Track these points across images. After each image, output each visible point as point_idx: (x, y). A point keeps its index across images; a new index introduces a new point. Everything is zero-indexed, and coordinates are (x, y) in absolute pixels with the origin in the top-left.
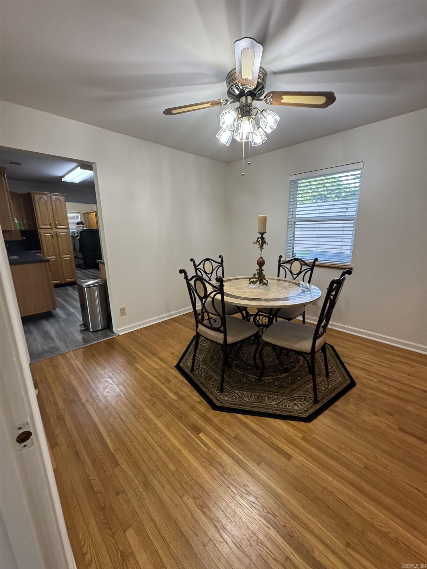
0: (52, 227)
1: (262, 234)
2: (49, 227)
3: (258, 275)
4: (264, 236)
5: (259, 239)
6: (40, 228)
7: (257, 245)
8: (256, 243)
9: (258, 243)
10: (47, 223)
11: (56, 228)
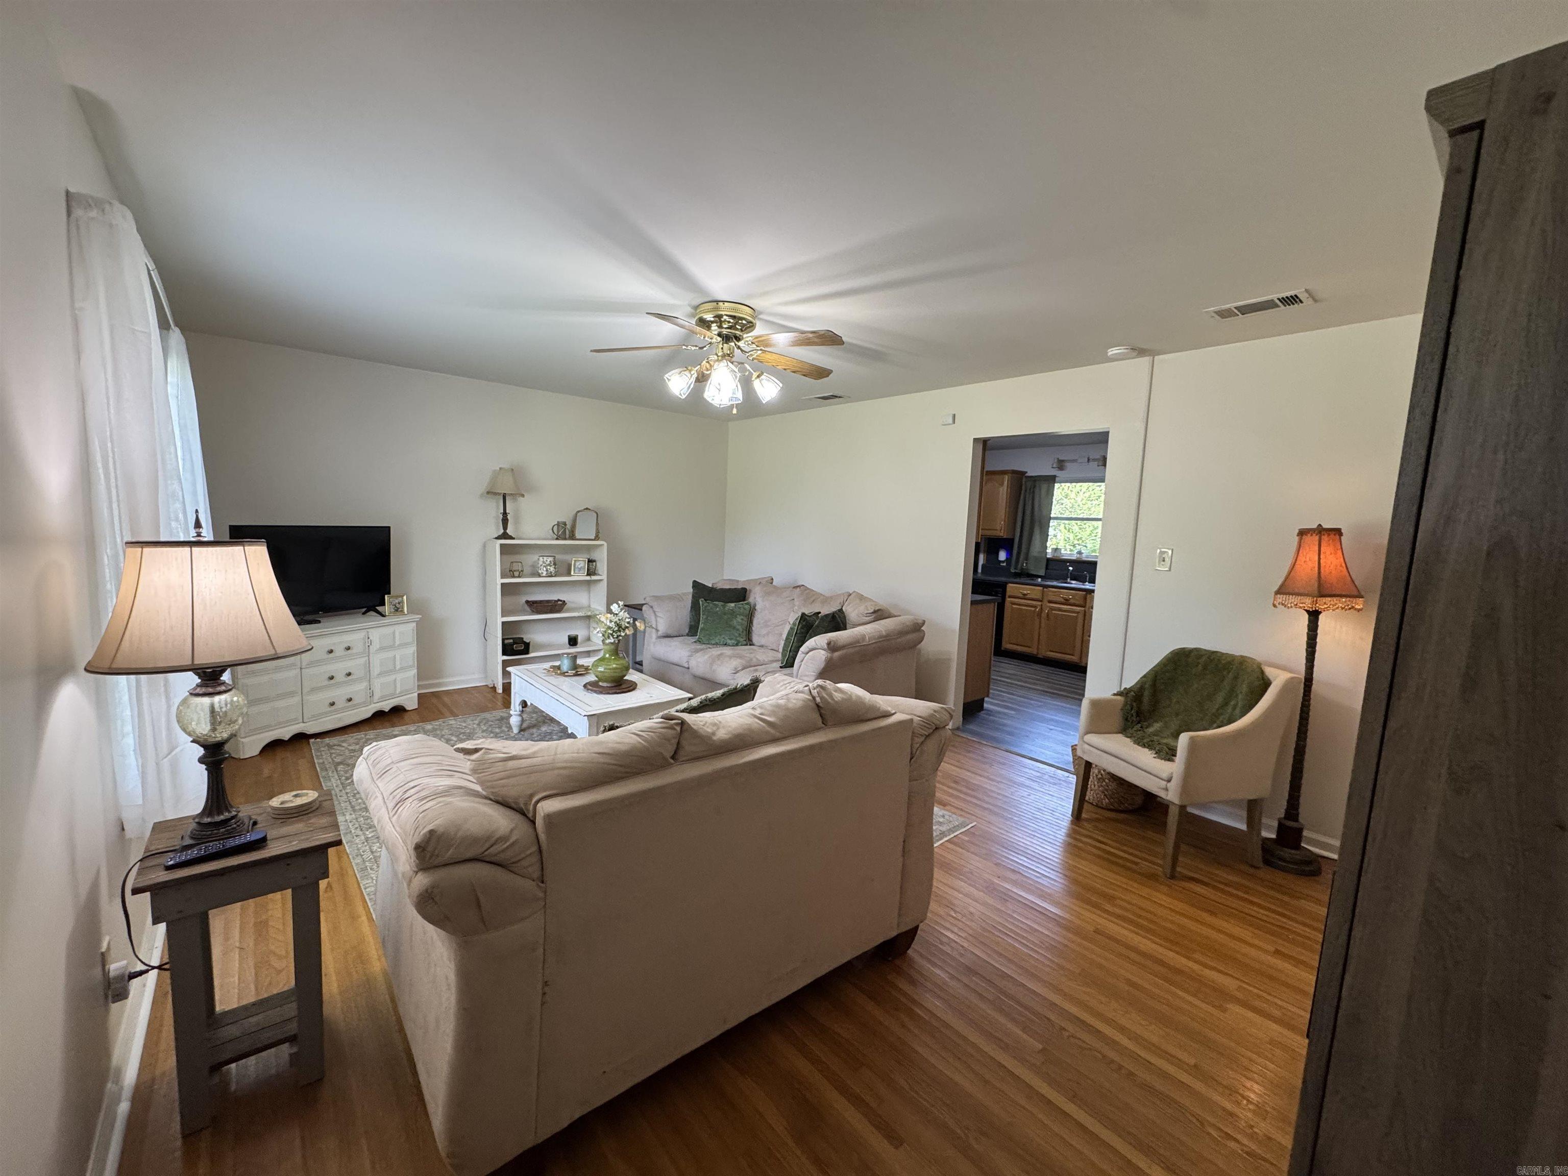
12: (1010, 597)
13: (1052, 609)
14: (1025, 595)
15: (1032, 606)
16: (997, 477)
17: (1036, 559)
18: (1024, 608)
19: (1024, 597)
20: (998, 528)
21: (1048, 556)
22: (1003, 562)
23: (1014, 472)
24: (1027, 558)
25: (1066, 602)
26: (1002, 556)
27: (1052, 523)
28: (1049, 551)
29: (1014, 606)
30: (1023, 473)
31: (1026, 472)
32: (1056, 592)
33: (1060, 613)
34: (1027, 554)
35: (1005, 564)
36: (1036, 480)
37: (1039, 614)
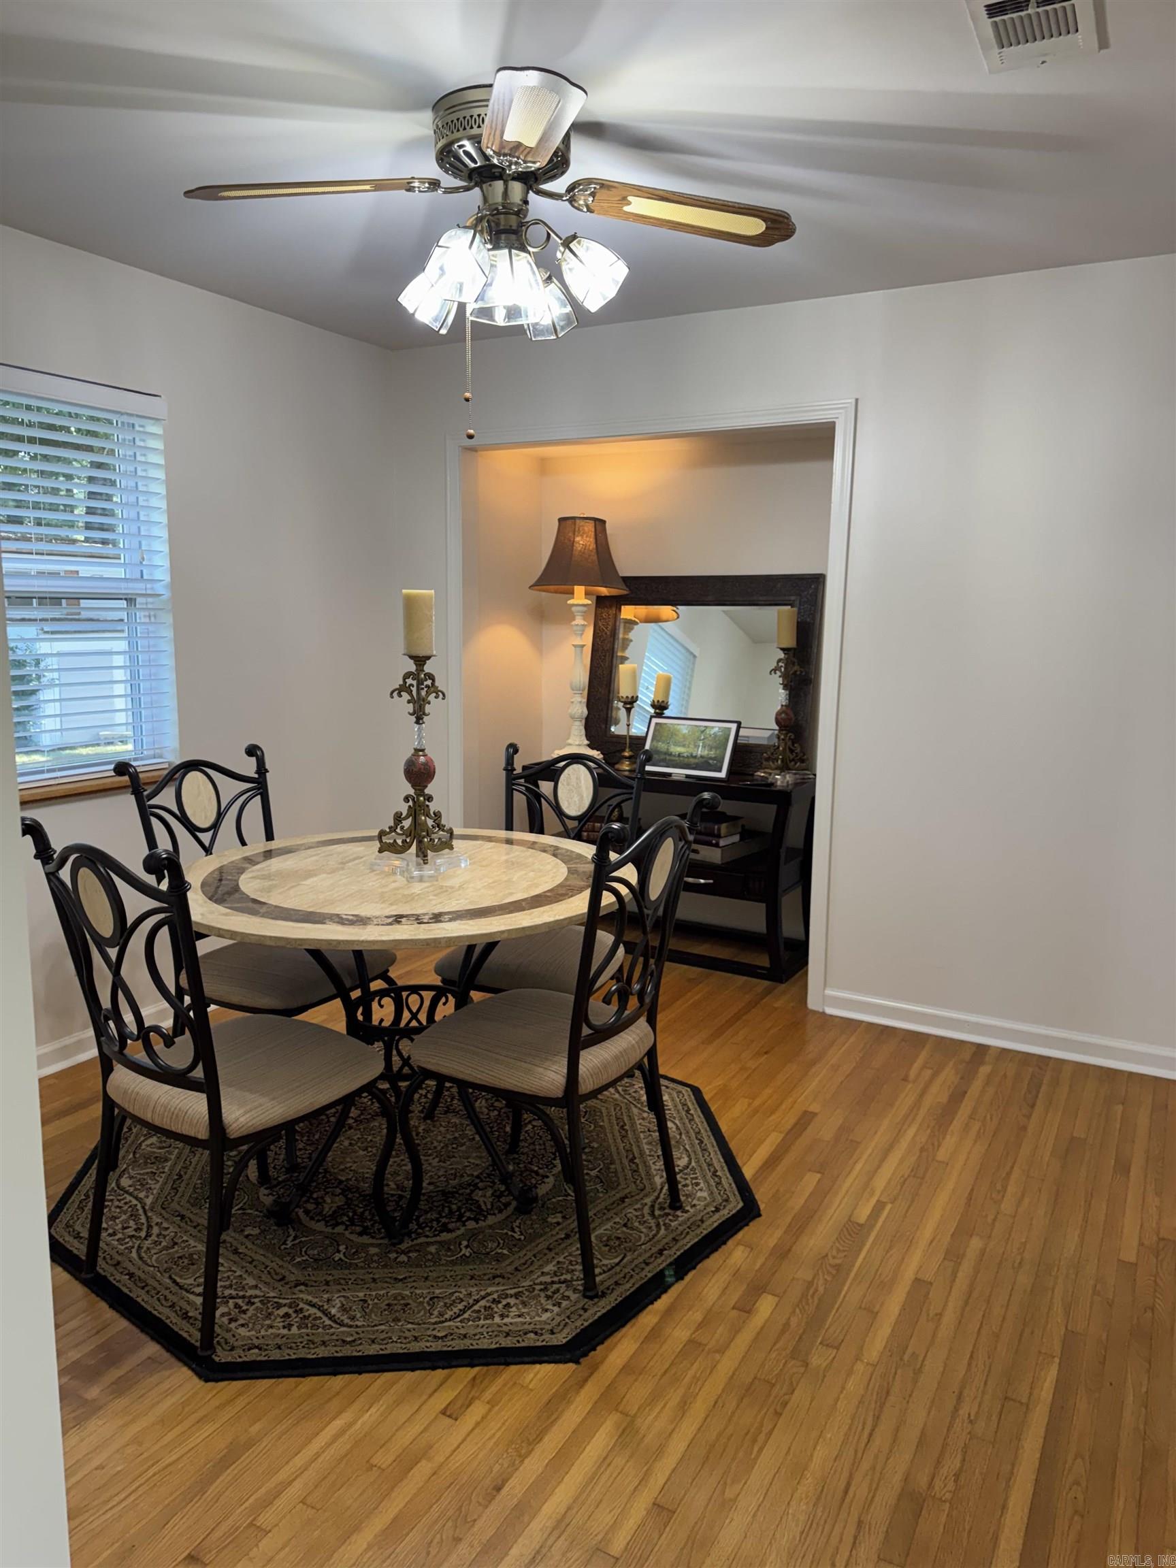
1: (420, 661)
3: (410, 820)
4: (428, 668)
5: (409, 681)
7: (403, 705)
8: (400, 696)
9: (406, 696)
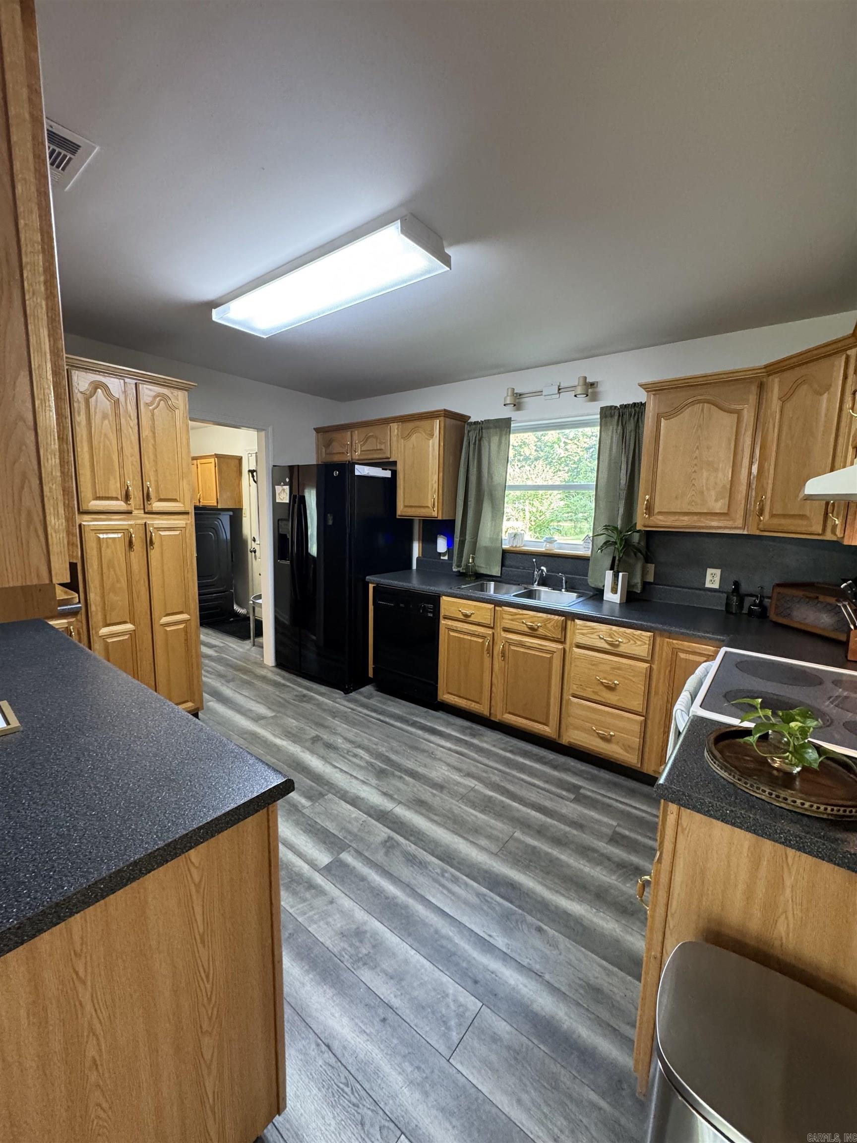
0: (132, 508)
2: (120, 505)
6: (84, 507)
10: (115, 488)
11: (148, 509)
12: (445, 618)
13: (509, 643)
14: (466, 616)
15: (478, 636)
16: (425, 424)
17: (487, 550)
18: (466, 637)
19: (466, 619)
20: (430, 505)
21: (504, 547)
22: (444, 554)
23: (449, 415)
24: (474, 551)
25: (532, 632)
26: (442, 545)
27: (510, 495)
28: (504, 536)
29: (452, 633)
30: (462, 419)
31: (469, 417)
32: (516, 614)
33: (522, 650)
34: (475, 543)
35: (446, 558)
36: (483, 427)
37: (491, 651)
